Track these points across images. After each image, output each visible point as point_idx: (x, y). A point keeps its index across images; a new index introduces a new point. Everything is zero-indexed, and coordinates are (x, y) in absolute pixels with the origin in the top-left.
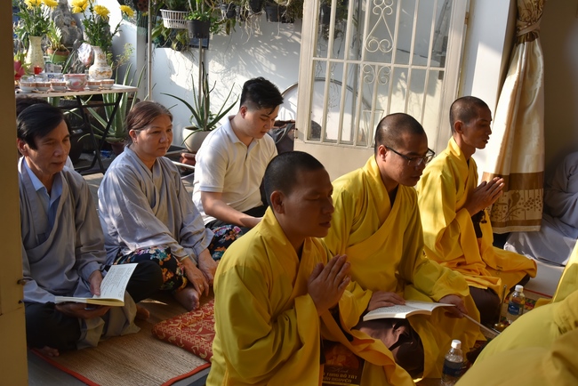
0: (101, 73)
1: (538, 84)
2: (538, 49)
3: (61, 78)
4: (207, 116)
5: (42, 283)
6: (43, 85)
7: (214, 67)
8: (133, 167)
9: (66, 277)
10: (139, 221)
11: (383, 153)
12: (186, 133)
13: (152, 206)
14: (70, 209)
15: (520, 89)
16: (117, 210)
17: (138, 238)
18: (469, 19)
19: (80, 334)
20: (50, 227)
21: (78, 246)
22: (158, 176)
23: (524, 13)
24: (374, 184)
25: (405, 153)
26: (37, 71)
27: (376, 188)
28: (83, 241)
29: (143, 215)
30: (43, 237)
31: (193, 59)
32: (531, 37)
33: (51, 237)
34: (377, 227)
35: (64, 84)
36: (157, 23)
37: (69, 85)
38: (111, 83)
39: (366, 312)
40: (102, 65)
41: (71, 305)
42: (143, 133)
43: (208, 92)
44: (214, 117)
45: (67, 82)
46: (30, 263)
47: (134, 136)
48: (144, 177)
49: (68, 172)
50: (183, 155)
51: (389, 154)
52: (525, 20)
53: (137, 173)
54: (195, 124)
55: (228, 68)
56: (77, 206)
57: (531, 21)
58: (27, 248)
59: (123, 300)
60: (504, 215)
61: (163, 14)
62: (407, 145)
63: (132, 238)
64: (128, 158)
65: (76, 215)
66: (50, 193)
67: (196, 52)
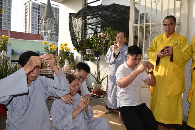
0: (67, 67)
4: (99, 79)
6: (49, 70)
7: (101, 66)
12: (93, 84)
31: (95, 64)
36: (85, 54)
43: (99, 72)
44: (101, 80)
50: (92, 91)
54: (96, 81)
55: (105, 67)
61: (86, 51)
67: (96, 62)
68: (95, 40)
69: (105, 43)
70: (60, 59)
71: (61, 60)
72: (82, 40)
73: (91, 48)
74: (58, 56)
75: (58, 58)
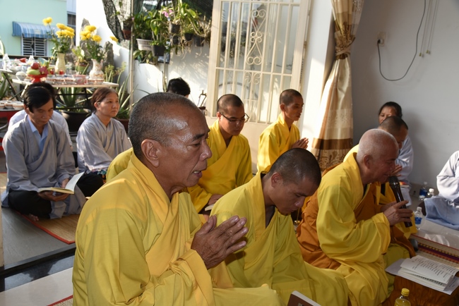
0: (97, 75)
1: (346, 85)
2: (347, 65)
3: (71, 77)
5: (35, 183)
6: (59, 80)
8: (94, 124)
9: (48, 181)
10: (95, 153)
11: (219, 116)
13: (104, 147)
14: (53, 143)
15: (334, 88)
16: (84, 147)
17: (95, 163)
18: (306, 45)
19: (51, 210)
20: (40, 153)
21: (58, 166)
22: (110, 130)
23: (339, 42)
24: (216, 135)
25: (229, 117)
26: (61, 73)
27: (217, 137)
28: (62, 163)
29: (98, 150)
30: (36, 158)
32: (343, 57)
33: (41, 157)
34: (216, 159)
35: (72, 81)
36: (136, 47)
37: (75, 81)
38: (102, 81)
39: (207, 205)
40: (98, 70)
41: (46, 193)
42: (103, 104)
45: (74, 79)
46: (29, 172)
47: (97, 106)
48: (101, 130)
49: (53, 124)
51: (222, 117)
52: (339, 47)
53: (96, 128)
56: (58, 142)
57: (343, 47)
58: (27, 163)
59: (73, 190)
60: (325, 164)
61: (138, 42)
62: (230, 112)
63: (92, 163)
64: (93, 119)
65: (57, 148)
66: (41, 134)
67: (163, 66)
68: (155, 23)
69: (173, 31)
70: (80, 55)
71: (85, 58)
72: (130, 19)
73: (148, 37)
74: (76, 49)
75: (76, 52)
